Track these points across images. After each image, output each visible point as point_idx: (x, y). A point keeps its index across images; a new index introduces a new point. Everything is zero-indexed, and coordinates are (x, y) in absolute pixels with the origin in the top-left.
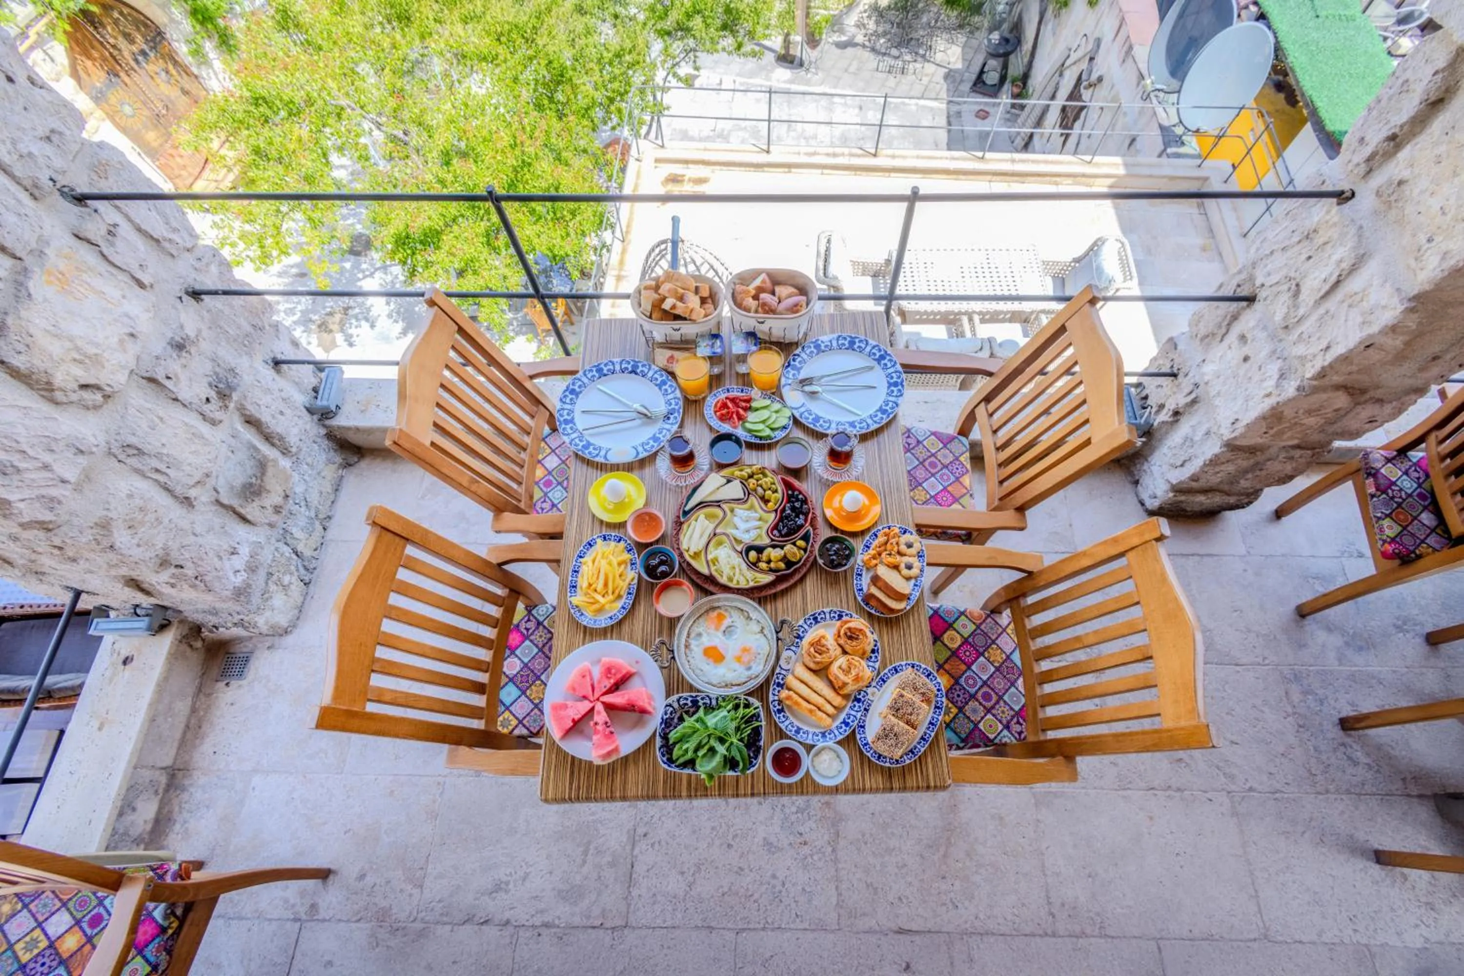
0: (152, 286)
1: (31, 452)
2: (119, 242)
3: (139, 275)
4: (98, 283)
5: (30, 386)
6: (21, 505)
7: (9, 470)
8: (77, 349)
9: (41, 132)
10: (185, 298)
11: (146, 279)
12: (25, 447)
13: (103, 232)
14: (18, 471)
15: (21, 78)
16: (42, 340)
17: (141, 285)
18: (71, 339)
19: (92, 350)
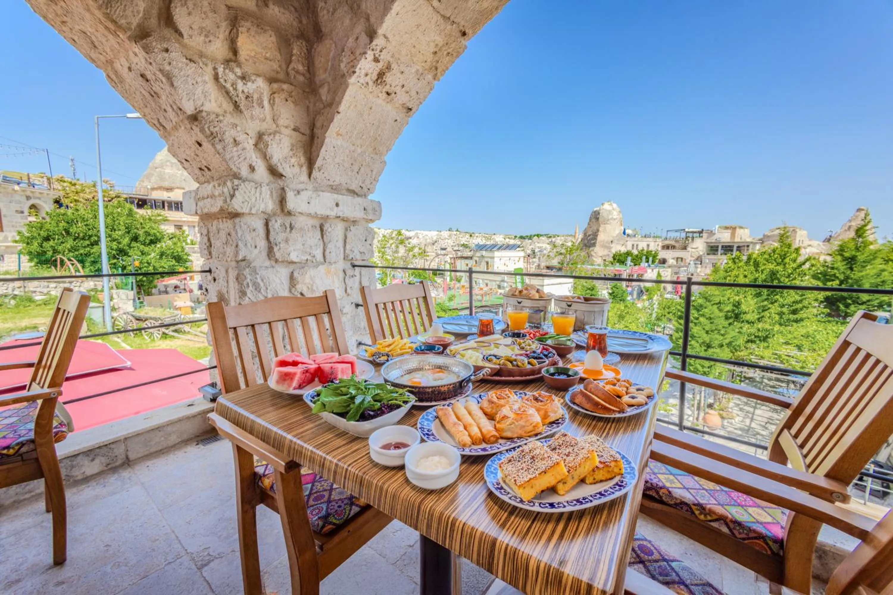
0: (348, 295)
1: (268, 291)
2: (352, 279)
3: (348, 289)
4: (336, 280)
5: (291, 282)
6: (247, 299)
7: (258, 289)
8: (312, 285)
9: (361, 250)
10: (353, 304)
11: (349, 291)
12: (269, 288)
13: (351, 274)
14: (259, 292)
15: (369, 242)
16: (307, 276)
17: (346, 291)
18: (313, 282)
19: (315, 288)
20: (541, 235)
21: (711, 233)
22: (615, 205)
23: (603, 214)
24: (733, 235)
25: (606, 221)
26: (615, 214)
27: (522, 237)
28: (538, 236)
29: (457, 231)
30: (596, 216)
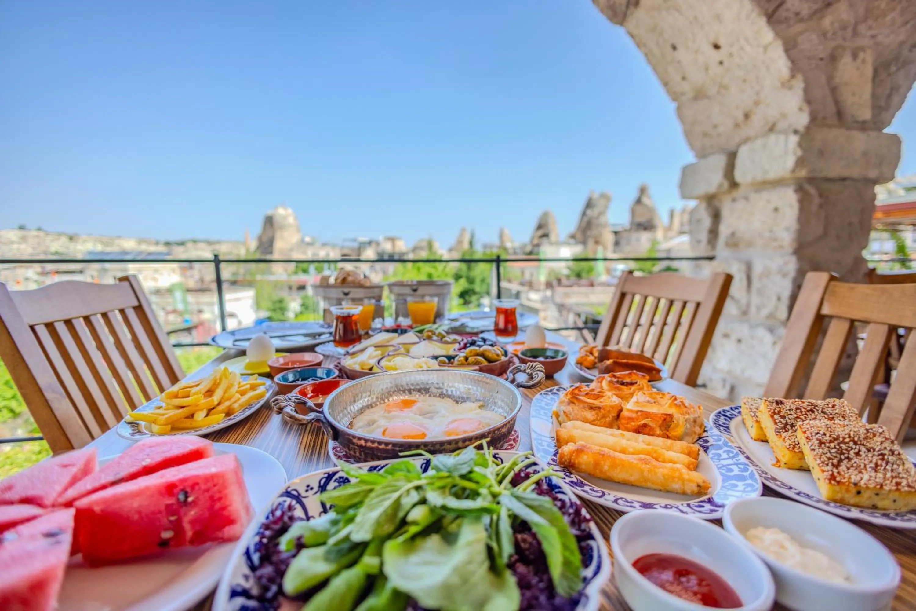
20: (201, 241)
21: (378, 244)
22: (290, 211)
23: (277, 220)
24: (394, 246)
25: (282, 227)
26: (291, 220)
27: (167, 244)
28: (195, 242)
29: (39, 229)
30: (269, 221)
